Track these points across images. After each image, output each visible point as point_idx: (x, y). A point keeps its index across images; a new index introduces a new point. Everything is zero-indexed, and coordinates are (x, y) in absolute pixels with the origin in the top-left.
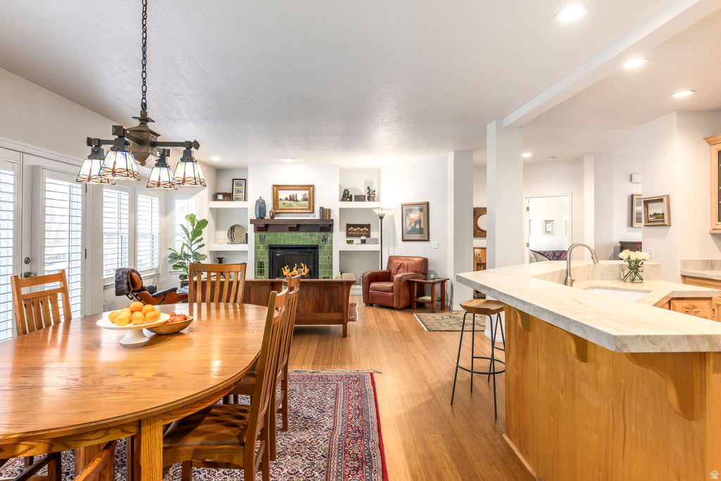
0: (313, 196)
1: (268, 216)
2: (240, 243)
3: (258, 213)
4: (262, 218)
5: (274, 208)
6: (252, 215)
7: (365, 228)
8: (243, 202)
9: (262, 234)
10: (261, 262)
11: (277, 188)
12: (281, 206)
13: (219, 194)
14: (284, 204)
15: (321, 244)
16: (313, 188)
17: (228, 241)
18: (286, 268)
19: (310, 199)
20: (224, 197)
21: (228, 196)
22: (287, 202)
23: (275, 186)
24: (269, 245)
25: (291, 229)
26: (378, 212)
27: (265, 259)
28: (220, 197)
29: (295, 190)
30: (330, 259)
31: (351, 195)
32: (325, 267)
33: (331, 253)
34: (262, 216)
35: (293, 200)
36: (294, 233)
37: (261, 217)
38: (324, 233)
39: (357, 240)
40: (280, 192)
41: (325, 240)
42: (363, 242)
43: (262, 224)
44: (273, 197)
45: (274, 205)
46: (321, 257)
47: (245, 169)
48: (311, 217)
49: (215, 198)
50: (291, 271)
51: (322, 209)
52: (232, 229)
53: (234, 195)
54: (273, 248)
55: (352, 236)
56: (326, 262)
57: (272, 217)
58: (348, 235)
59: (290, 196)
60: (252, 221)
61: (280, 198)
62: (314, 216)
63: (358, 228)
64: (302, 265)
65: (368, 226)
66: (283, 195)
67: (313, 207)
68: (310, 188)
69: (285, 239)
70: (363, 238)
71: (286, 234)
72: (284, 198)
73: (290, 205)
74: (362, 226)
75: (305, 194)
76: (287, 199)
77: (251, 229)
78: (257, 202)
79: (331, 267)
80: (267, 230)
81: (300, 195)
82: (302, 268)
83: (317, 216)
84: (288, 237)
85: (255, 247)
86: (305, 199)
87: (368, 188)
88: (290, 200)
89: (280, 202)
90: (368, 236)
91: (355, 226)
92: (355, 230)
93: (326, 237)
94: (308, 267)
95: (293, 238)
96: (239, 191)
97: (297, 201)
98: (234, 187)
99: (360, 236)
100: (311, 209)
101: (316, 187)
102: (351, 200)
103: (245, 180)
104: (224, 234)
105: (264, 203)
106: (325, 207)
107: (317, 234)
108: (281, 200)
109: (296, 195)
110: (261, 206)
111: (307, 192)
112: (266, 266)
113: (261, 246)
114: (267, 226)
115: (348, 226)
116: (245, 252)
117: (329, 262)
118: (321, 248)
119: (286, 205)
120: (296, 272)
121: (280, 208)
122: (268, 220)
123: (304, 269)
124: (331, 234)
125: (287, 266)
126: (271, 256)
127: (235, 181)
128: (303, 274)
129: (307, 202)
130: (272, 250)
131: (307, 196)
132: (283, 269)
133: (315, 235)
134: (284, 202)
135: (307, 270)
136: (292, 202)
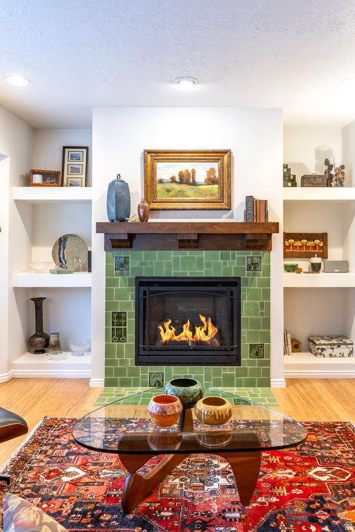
0: (230, 175)
1: (134, 216)
2: (77, 270)
3: (113, 210)
4: (123, 221)
5: (147, 200)
6: (100, 213)
7: (317, 241)
8: (84, 188)
9: (122, 253)
10: (119, 314)
11: (153, 157)
12: (161, 194)
13: (34, 172)
14: (168, 191)
15: (245, 275)
16: (230, 156)
17: (53, 266)
18: (167, 325)
19: (223, 181)
20: (44, 180)
21: (53, 178)
22: (175, 186)
23: (149, 152)
24: (137, 278)
25: (185, 244)
27: (128, 305)
28: (37, 179)
29: (191, 160)
30: (265, 307)
31: (294, 176)
32: (255, 324)
33: (267, 294)
34: (122, 215)
35: (188, 183)
36: (188, 253)
37: (120, 218)
38: (251, 253)
39: (304, 264)
40: (159, 165)
41: (254, 266)
42: (315, 268)
43: (122, 232)
44: (145, 176)
45: (146, 192)
46: (245, 303)
47: (87, 127)
48: (225, 218)
49: (28, 182)
50: (177, 333)
51: (250, 200)
52: (62, 242)
53: (66, 176)
55: (293, 256)
56: (256, 314)
57: (143, 219)
59: (181, 175)
60: (100, 227)
61: (159, 177)
62: (231, 217)
63: (304, 241)
64: (203, 319)
65: (323, 237)
66: (166, 171)
67: (229, 197)
68: (221, 156)
69: (169, 265)
70: (317, 260)
71: (173, 254)
72: (167, 178)
73: (181, 193)
74: (311, 237)
75: (212, 170)
76: (173, 180)
77: (97, 242)
78: (112, 185)
79: (267, 323)
80: (131, 247)
81: (201, 171)
82: (201, 325)
83: (238, 214)
84: (176, 260)
85: (107, 280)
86: (211, 181)
87: (327, 162)
88: (181, 182)
89: (159, 187)
90: (324, 255)
91: (298, 237)
92: (298, 244)
93: (256, 260)
94: (214, 324)
96: (75, 170)
97: (194, 184)
98: (66, 163)
99: (309, 256)
100: (226, 200)
101: (234, 154)
102: (294, 185)
103: (87, 148)
104: (45, 253)
105: (125, 187)
106: (258, 197)
107: (239, 254)
108: (161, 182)
109: (194, 171)
110: (118, 193)
111: (216, 166)
112: (131, 321)
113: (120, 278)
114: (131, 236)
116: (88, 290)
117: (262, 314)
118: (246, 284)
119: (170, 194)
120: (189, 334)
121: (159, 198)
122: (134, 224)
123: (207, 327)
124: (266, 254)
125: (170, 322)
126: (142, 301)
127: (67, 150)
128: (203, 339)
129: (216, 187)
130: (142, 289)
131: (217, 174)
132: (161, 328)
133: (233, 257)
134: (168, 186)
135: (212, 331)
136: (184, 187)
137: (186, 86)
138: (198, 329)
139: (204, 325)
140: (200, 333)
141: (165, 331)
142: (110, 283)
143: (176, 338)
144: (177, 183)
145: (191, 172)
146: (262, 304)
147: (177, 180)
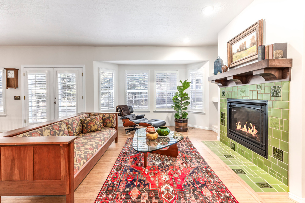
5: (228, 64)
9: (224, 88)
10: (223, 113)
11: (230, 44)
12: (234, 59)
14: (236, 57)
18: (239, 123)
22: (239, 54)
23: (229, 42)
24: (227, 99)
27: (225, 110)
29: (244, 37)
35: (243, 50)
38: (274, 84)
40: (233, 46)
44: (228, 54)
45: (228, 61)
46: (270, 118)
56: (277, 127)
59: (240, 47)
64: (251, 125)
68: (257, 26)
71: (238, 88)
72: (236, 51)
75: (253, 37)
76: (238, 51)
81: (248, 40)
82: (251, 127)
86: (253, 44)
89: (233, 56)
97: (246, 49)
108: (234, 54)
111: (255, 34)
112: (226, 117)
113: (223, 99)
117: (282, 128)
119: (237, 58)
120: (246, 129)
123: (253, 129)
125: (240, 123)
126: (229, 109)
128: (251, 133)
129: (255, 46)
130: (229, 104)
131: (255, 39)
132: (237, 124)
134: (236, 55)
135: (255, 131)
136: (242, 52)
138: (249, 129)
139: (252, 128)
140: (250, 131)
141: (238, 126)
142: (221, 101)
143: (241, 129)
144: (239, 52)
145: (244, 43)
146: (282, 122)
147: (239, 50)
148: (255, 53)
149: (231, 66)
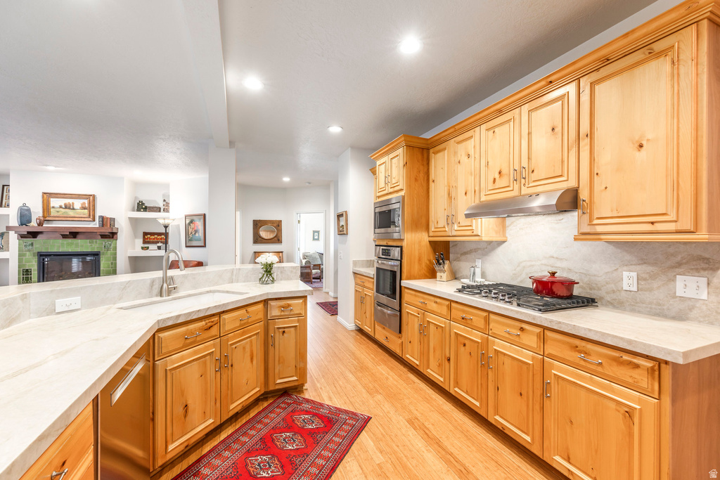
0: (94, 206)
1: (34, 223)
3: (20, 220)
4: (26, 225)
5: (44, 217)
6: (14, 221)
7: (163, 236)
9: (29, 241)
10: (27, 270)
11: (47, 196)
12: (53, 213)
15: (103, 250)
16: (94, 197)
19: (90, 208)
22: (61, 209)
23: (45, 193)
24: (39, 252)
25: (65, 236)
26: (161, 221)
27: (33, 266)
29: (71, 198)
30: (114, 265)
31: (147, 207)
33: (115, 259)
34: (25, 222)
35: (69, 208)
36: (69, 241)
37: (24, 224)
38: (105, 241)
39: (153, 247)
40: (52, 199)
41: (108, 246)
42: (160, 248)
43: (24, 230)
44: (43, 205)
45: (43, 212)
46: (102, 263)
48: (91, 225)
51: (102, 219)
54: (42, 256)
55: (149, 243)
57: (40, 224)
58: (145, 242)
59: (65, 205)
61: (52, 205)
63: (156, 236)
65: (167, 234)
66: (55, 203)
67: (94, 216)
68: (92, 199)
69: (59, 246)
70: (160, 245)
71: (59, 241)
72: (57, 206)
73: (65, 213)
74: (159, 234)
75: (84, 203)
76: (61, 207)
78: (20, 208)
80: (34, 238)
81: (78, 204)
83: (96, 224)
84: (62, 244)
85: (19, 254)
86: (84, 208)
87: (165, 201)
88: (66, 208)
89: (52, 210)
90: (165, 243)
91: (153, 234)
92: (153, 237)
93: (109, 244)
95: (68, 244)
97: (73, 209)
99: (157, 243)
100: (91, 218)
101: (97, 196)
105: (29, 209)
107: (99, 241)
108: (53, 207)
109: (73, 203)
111: (86, 201)
112: (34, 273)
113: (28, 253)
114: (33, 233)
115: (145, 234)
116: (7, 260)
117: (112, 267)
118: (103, 254)
119: (59, 213)
121: (52, 214)
122: (33, 227)
124: (114, 241)
126: (42, 264)
127: (5, 187)
129: (86, 211)
130: (42, 258)
131: (87, 205)
133: (96, 242)
134: (58, 210)
136: (67, 210)
137: (51, 168)
142: (21, 255)
145: (71, 203)
146: (112, 263)
147: (63, 207)
148: (87, 215)
149: (47, 219)
